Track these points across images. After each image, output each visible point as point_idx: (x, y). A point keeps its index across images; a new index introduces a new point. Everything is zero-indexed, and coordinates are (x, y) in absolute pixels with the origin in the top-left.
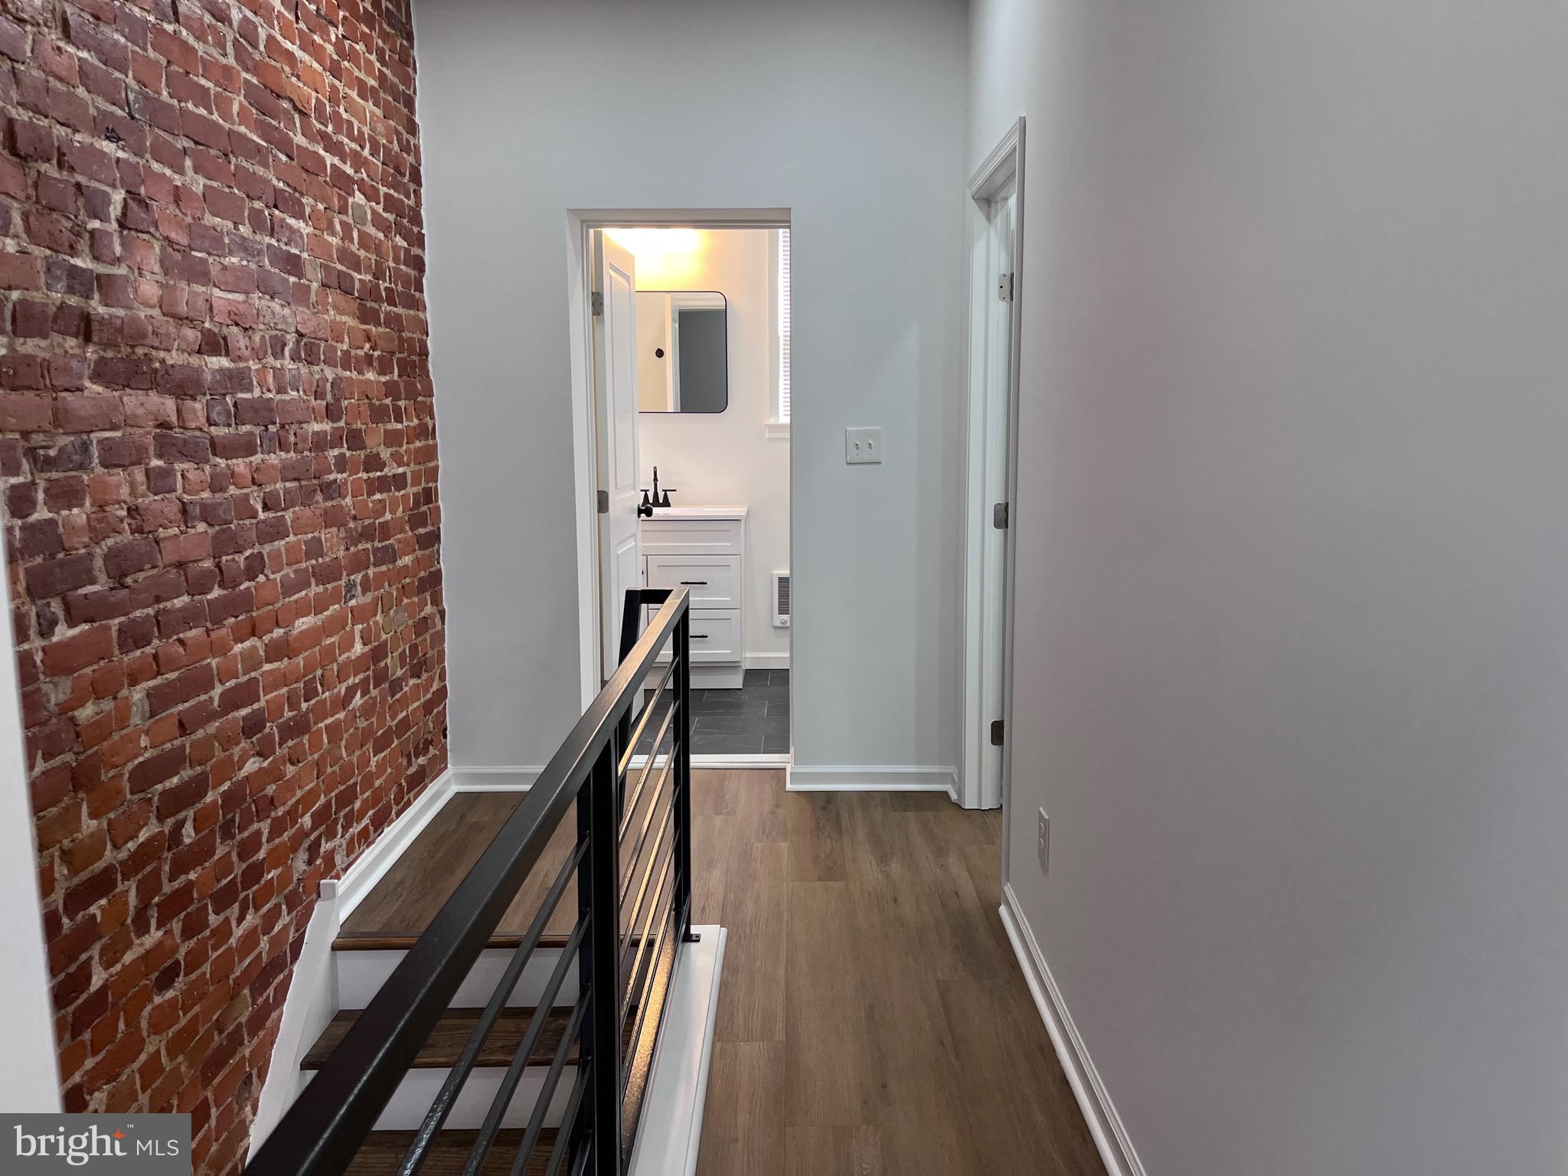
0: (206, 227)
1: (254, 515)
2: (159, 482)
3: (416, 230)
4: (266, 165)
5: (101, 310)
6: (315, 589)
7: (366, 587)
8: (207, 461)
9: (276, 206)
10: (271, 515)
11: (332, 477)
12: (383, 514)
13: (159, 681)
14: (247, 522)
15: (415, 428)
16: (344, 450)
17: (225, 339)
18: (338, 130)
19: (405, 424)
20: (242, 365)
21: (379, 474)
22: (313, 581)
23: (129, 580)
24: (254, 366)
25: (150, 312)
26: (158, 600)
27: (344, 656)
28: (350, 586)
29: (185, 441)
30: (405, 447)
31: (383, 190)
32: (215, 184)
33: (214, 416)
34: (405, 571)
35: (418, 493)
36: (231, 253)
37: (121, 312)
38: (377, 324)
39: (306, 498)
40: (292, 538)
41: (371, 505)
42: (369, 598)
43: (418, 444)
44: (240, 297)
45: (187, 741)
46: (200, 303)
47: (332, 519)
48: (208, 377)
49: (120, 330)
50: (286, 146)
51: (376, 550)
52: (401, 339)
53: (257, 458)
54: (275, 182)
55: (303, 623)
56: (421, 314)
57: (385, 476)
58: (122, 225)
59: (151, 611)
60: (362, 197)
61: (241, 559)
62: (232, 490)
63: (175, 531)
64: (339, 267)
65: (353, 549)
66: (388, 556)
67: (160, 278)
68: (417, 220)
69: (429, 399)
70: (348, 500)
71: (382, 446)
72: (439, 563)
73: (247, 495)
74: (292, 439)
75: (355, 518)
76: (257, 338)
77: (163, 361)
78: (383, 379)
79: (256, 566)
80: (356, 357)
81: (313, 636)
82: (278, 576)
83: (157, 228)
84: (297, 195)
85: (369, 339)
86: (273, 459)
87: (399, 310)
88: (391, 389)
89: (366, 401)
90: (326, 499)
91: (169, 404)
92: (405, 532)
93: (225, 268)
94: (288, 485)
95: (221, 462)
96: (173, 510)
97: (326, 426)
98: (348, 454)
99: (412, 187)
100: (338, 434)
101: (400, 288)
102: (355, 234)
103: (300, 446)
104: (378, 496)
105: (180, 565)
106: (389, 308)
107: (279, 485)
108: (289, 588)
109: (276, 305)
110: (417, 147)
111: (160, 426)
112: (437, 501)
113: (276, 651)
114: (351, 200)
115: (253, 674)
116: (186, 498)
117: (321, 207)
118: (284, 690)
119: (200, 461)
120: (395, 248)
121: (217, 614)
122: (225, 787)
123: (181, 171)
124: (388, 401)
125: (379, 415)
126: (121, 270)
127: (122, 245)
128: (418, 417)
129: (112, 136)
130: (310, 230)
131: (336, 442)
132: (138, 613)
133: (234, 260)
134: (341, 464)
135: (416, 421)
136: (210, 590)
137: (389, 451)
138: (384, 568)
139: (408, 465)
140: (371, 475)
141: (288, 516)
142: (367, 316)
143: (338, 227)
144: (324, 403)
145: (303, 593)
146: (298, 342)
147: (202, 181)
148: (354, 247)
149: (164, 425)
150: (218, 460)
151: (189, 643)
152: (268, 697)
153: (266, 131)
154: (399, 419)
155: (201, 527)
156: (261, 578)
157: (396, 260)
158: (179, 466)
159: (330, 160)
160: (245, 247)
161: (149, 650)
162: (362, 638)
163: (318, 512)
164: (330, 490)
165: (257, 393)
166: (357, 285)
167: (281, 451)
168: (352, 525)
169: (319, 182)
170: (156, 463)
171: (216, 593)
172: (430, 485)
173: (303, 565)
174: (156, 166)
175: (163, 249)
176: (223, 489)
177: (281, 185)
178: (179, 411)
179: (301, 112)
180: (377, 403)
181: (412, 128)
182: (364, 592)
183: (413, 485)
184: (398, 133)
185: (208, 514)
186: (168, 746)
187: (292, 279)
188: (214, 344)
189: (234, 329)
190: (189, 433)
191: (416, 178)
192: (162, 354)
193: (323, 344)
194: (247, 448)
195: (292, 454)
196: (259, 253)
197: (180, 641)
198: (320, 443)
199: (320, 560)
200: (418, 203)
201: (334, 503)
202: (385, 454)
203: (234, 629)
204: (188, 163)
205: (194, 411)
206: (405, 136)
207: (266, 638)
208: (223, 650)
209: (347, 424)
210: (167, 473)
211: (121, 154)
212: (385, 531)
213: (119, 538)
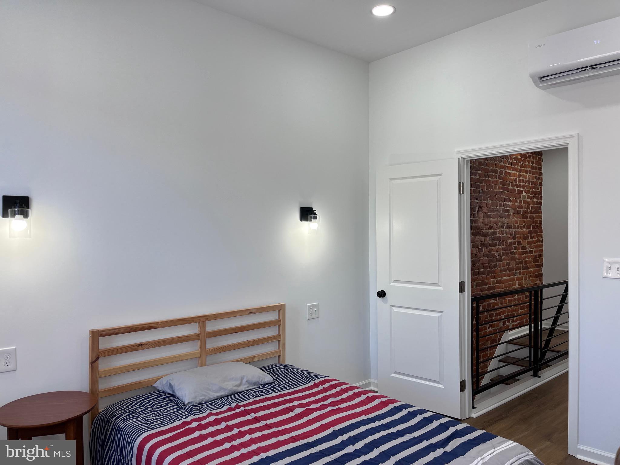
0: (491, 209)
1: (496, 257)
2: (480, 251)
3: (540, 196)
4: (503, 195)
5: (474, 225)
6: (507, 272)
7: (520, 273)
8: (488, 247)
9: (504, 201)
10: (499, 257)
11: (513, 251)
12: (526, 259)
13: (478, 282)
14: (494, 258)
15: (536, 240)
16: (516, 245)
17: (493, 226)
18: (520, 182)
19: (533, 239)
20: (495, 231)
21: (525, 250)
22: (507, 271)
23: (475, 265)
24: (498, 230)
25: (481, 224)
26: (479, 269)
27: (513, 287)
28: (516, 273)
29: (485, 244)
30: (533, 244)
31: (531, 190)
32: (493, 201)
33: (490, 240)
34: (531, 272)
35: (536, 255)
36: (495, 212)
37: (477, 225)
38: (527, 218)
39: (507, 254)
40: (503, 262)
41: (522, 257)
42: (520, 276)
43: (537, 244)
44: (496, 219)
45: (482, 293)
46: (489, 221)
47: (513, 259)
48: (489, 233)
49: (476, 228)
50: (507, 189)
51: (523, 266)
52: (533, 221)
53: (497, 247)
54: (504, 197)
55: (504, 278)
56: (540, 215)
57: (527, 251)
58: (478, 212)
59: (478, 271)
60: (525, 193)
61: (493, 264)
62: (492, 252)
63: (482, 258)
64: (518, 209)
65: (517, 265)
66: (527, 268)
67: (483, 219)
68: (540, 193)
69: (541, 234)
70: (517, 255)
71: (526, 245)
72: (542, 271)
73: (495, 253)
74: (505, 243)
75: (518, 259)
76: (499, 226)
77: (482, 232)
78: (528, 230)
79: (495, 266)
80: (521, 226)
81: (506, 281)
82: (500, 268)
83: (483, 211)
84: (509, 198)
85: (524, 222)
86: (500, 247)
87: (534, 215)
88: (530, 232)
89: (523, 235)
90: (511, 255)
91: (483, 238)
92: (532, 263)
93: (494, 215)
94: (503, 252)
95: (491, 247)
96: (482, 255)
97: (512, 241)
98: (517, 246)
99: (539, 187)
100: (515, 242)
101: (534, 210)
102: (522, 202)
103: (506, 244)
104: (525, 255)
105: (483, 264)
106: (530, 215)
107: (501, 252)
108: (502, 271)
109: (503, 219)
110: (542, 178)
111: (481, 242)
112: (542, 257)
113: (498, 282)
114: (522, 195)
115: (494, 285)
116: (484, 253)
117: (514, 198)
118: (500, 290)
119: (487, 247)
120: (534, 202)
121: (488, 273)
122: (488, 303)
123: (487, 201)
124: (529, 235)
125: (526, 238)
126: (477, 219)
127: (478, 215)
128: (537, 238)
129: (477, 199)
130: (511, 204)
131: (515, 243)
132: (476, 271)
133: (495, 213)
134: (515, 248)
135: (536, 239)
136: (487, 269)
137: (528, 246)
138: (525, 270)
139: (534, 248)
140: (523, 250)
141: (503, 258)
142: (524, 217)
143: (518, 201)
144: (512, 236)
145: (505, 272)
146: (507, 225)
147: (491, 201)
148: (522, 204)
149: (482, 242)
150: (490, 247)
151: (483, 277)
152: (496, 290)
153: (503, 189)
154: (531, 238)
155: (486, 258)
156: (496, 268)
157: (534, 204)
158: (483, 248)
159: (517, 189)
160: (498, 210)
161: (477, 276)
162: (518, 284)
163: (510, 257)
164: (512, 253)
165: (498, 235)
166: (522, 212)
167: (502, 245)
168: (517, 260)
169: (514, 194)
170: (480, 247)
171: (488, 269)
172: (540, 253)
173: (505, 267)
174: (483, 201)
175: (484, 214)
176: (491, 252)
177: (506, 197)
178: (484, 239)
179: (511, 182)
180: (526, 235)
181: (541, 174)
182: (519, 274)
183: (535, 253)
184: (536, 177)
185: (488, 256)
186: (479, 293)
187: (507, 214)
188: (491, 228)
189: (495, 225)
190: (485, 243)
191: (541, 184)
192: (482, 230)
193: (513, 225)
194: (495, 245)
195: (504, 246)
196: (500, 211)
197: (481, 276)
198: (511, 244)
199: (509, 267)
200: (541, 190)
201: (513, 256)
202: (527, 246)
203: (491, 276)
204: (489, 199)
205: (487, 239)
206: (538, 176)
207: (497, 279)
208: (489, 280)
209: (517, 240)
210: (482, 249)
211: (478, 201)
212: (526, 262)
213: (474, 259)
